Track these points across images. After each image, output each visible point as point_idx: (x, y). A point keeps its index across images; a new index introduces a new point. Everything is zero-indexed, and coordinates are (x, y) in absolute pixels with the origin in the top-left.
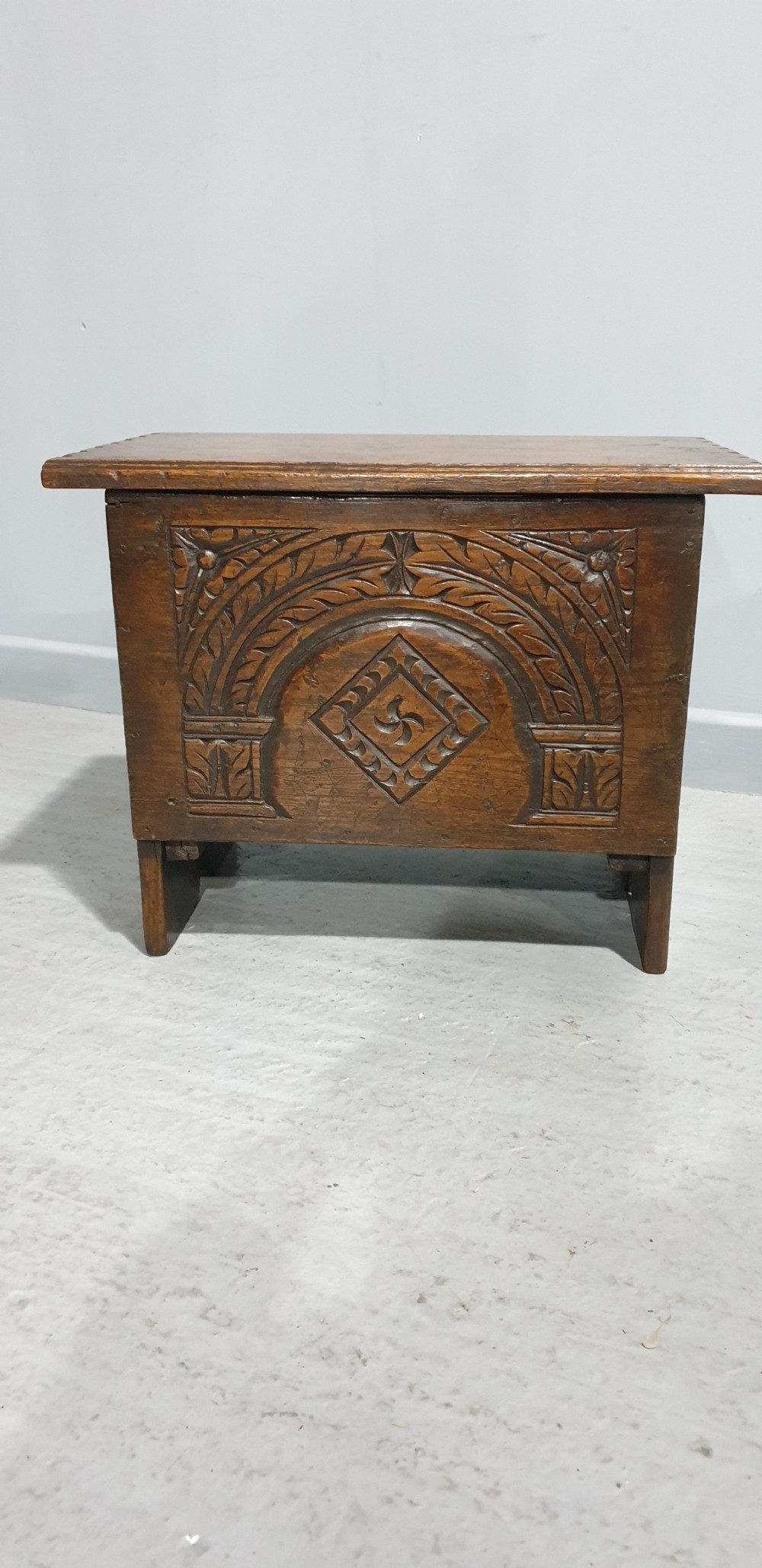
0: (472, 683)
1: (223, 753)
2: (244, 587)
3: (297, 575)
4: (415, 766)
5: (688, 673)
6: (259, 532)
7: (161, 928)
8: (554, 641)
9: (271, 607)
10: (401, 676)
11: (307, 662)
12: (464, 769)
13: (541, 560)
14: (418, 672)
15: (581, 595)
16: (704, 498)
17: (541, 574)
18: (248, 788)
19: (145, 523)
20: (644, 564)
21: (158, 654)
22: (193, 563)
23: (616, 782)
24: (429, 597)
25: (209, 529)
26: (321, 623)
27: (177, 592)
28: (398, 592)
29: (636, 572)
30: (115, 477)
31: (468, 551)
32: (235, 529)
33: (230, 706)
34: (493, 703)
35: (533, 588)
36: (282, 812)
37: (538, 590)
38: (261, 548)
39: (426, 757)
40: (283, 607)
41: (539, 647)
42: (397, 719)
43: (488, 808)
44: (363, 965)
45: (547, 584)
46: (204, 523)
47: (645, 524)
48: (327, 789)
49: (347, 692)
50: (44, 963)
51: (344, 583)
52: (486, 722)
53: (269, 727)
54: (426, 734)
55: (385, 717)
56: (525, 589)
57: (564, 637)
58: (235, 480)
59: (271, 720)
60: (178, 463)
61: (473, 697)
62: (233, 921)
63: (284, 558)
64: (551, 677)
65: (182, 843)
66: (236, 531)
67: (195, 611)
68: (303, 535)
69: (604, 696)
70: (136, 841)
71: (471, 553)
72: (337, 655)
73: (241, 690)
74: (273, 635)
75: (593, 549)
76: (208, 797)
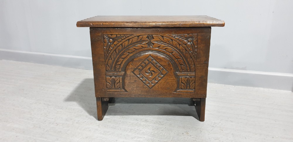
0: (165, 64)
1: (114, 79)
2: (118, 46)
3: (129, 44)
4: (153, 81)
5: (208, 62)
6: (121, 35)
7: (101, 115)
8: (181, 56)
9: (124, 50)
10: (150, 63)
11: (131, 61)
12: (163, 81)
13: (178, 40)
14: (154, 63)
15: (187, 47)
16: (211, 28)
17: (179, 43)
18: (119, 86)
19: (98, 34)
20: (199, 41)
21: (101, 60)
22: (108, 42)
23: (194, 83)
24: (156, 48)
25: (111, 35)
26: (134, 53)
27: (105, 47)
28: (150, 47)
29: (197, 42)
30: (92, 25)
32: (117, 35)
33: (115, 70)
34: (169, 68)
35: (177, 45)
36: (126, 91)
37: (178, 46)
38: (122, 38)
39: (155, 79)
40: (126, 50)
41: (178, 57)
42: (150, 72)
43: (168, 89)
44: (143, 122)
45: (180, 45)
47: (199, 33)
48: (135, 86)
49: (139, 67)
50: (77, 123)
51: (139, 45)
52: (168, 72)
53: (123, 74)
54: (155, 74)
55: (147, 71)
56: (175, 46)
57: (183, 55)
58: (117, 25)
59: (124, 72)
60: (105, 22)
61: (165, 67)
62: (116, 113)
63: (127, 40)
64: (181, 63)
65: (105, 98)
67: (108, 51)
68: (130, 36)
69: (192, 66)
70: (96, 98)
71: (164, 39)
72: (137, 59)
73: (118, 67)
74: (124, 56)
75: (189, 38)
76: (111, 88)
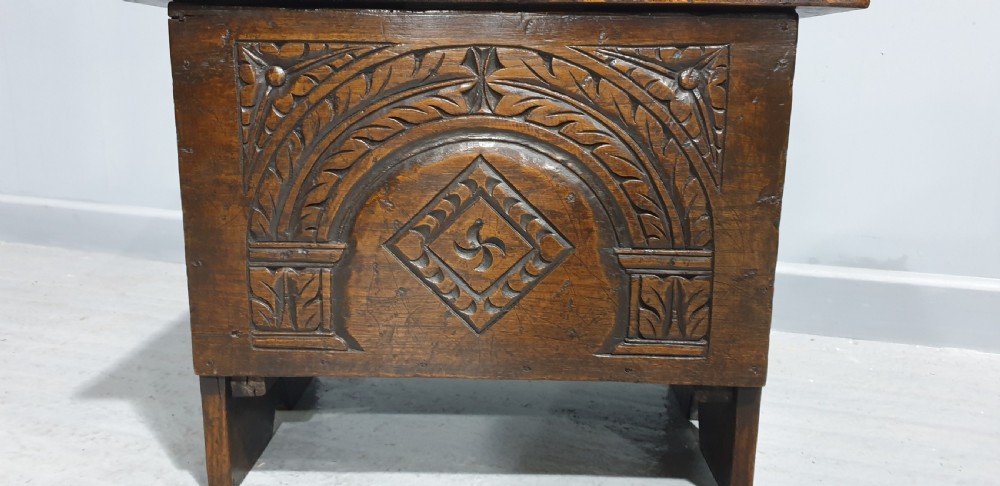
0: (558, 206)
1: (291, 282)
2: (315, 105)
3: (372, 93)
4: (494, 294)
5: (780, 196)
6: (332, 46)
7: (226, 467)
8: (641, 161)
9: (344, 126)
10: (481, 199)
11: (382, 185)
12: (547, 296)
13: (630, 78)
14: (501, 195)
15: (671, 113)
16: (796, 18)
17: (630, 91)
18: (317, 319)
19: (210, 38)
20: (736, 83)
21: (223, 177)
22: (262, 80)
23: (706, 309)
24: (511, 117)
25: (279, 43)
26: (397, 143)
27: (243, 111)
28: (480, 111)
29: (727, 91)
31: (554, 68)
32: (307, 43)
33: (299, 231)
34: (578, 226)
35: (621, 106)
36: (353, 344)
37: (626, 110)
38: (334, 63)
39: (507, 284)
40: (357, 126)
41: (625, 169)
42: (477, 245)
43: (572, 336)
45: (635, 102)
46: (273, 37)
47: (738, 40)
48: (402, 319)
49: (424, 216)
51: (421, 101)
52: (569, 247)
53: (341, 252)
54: (507, 259)
55: (465, 242)
56: (613, 107)
57: (654, 157)
59: (343, 246)
61: (557, 221)
62: (308, 457)
63: (358, 74)
64: (638, 200)
65: (248, 379)
66: (307, 46)
67: (262, 130)
68: (379, 50)
69: (694, 220)
70: (198, 377)
71: (555, 70)
72: (414, 176)
73: (312, 215)
74: (345, 156)
75: (684, 66)
76: (274, 329)
